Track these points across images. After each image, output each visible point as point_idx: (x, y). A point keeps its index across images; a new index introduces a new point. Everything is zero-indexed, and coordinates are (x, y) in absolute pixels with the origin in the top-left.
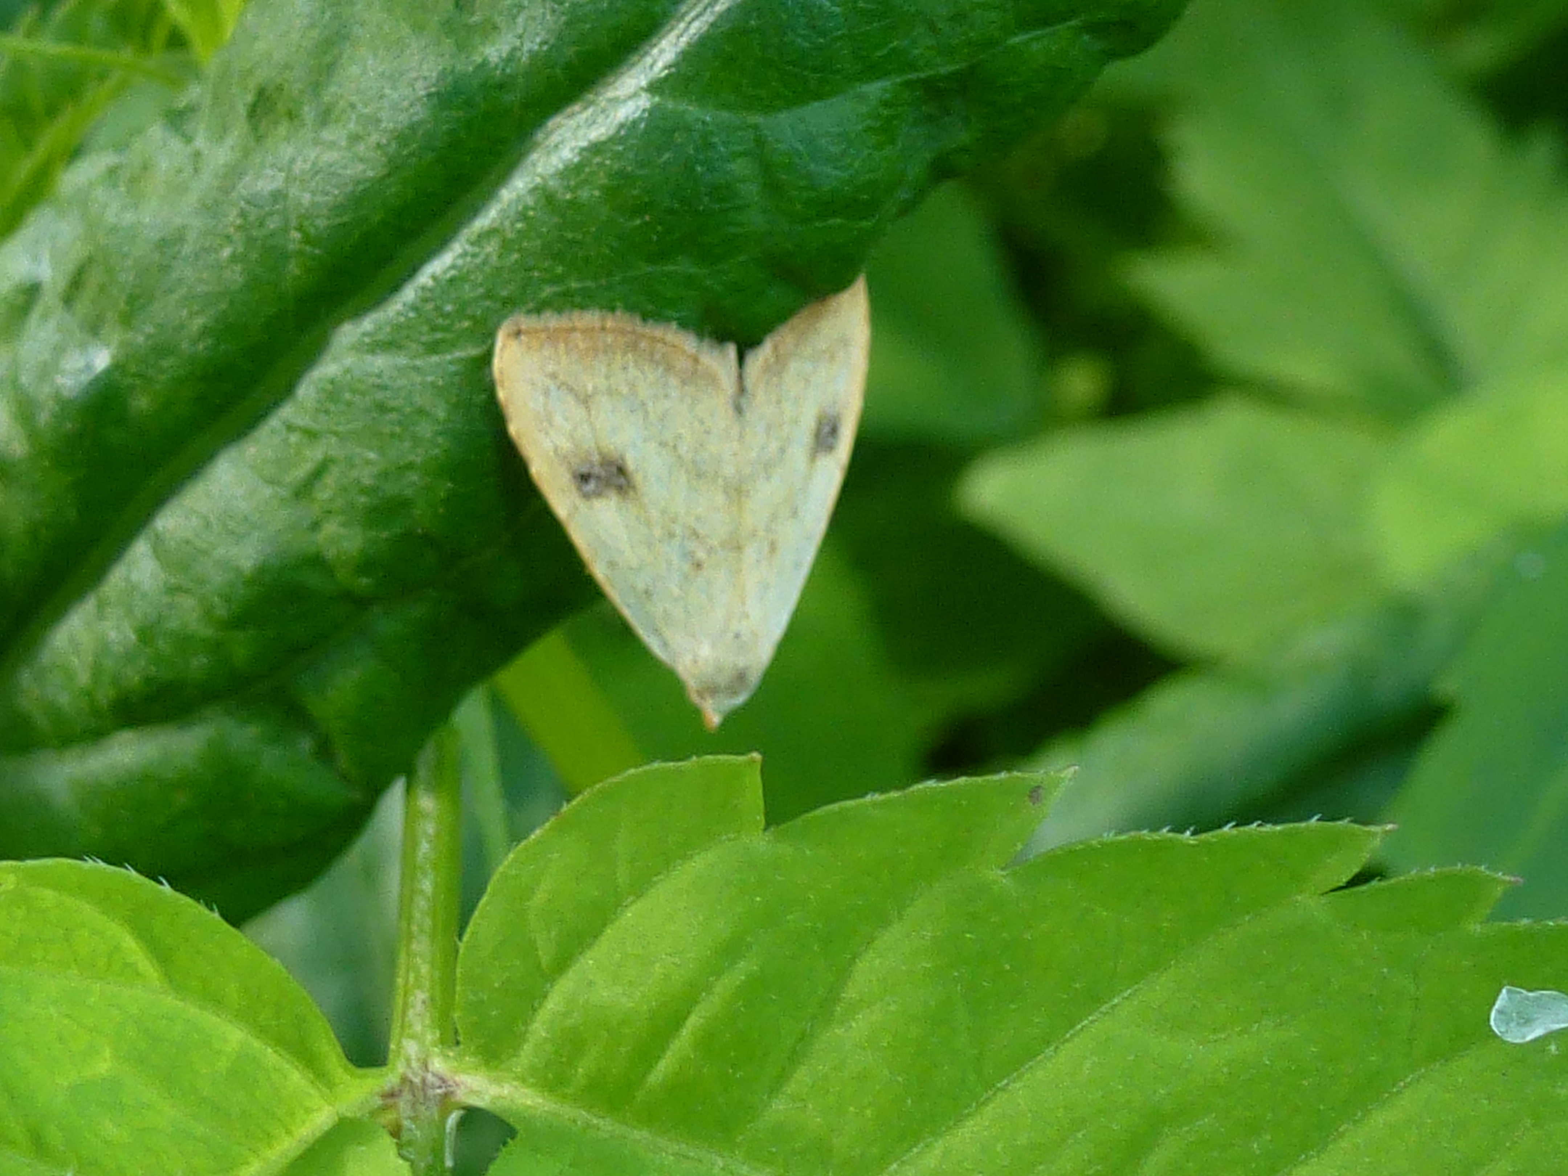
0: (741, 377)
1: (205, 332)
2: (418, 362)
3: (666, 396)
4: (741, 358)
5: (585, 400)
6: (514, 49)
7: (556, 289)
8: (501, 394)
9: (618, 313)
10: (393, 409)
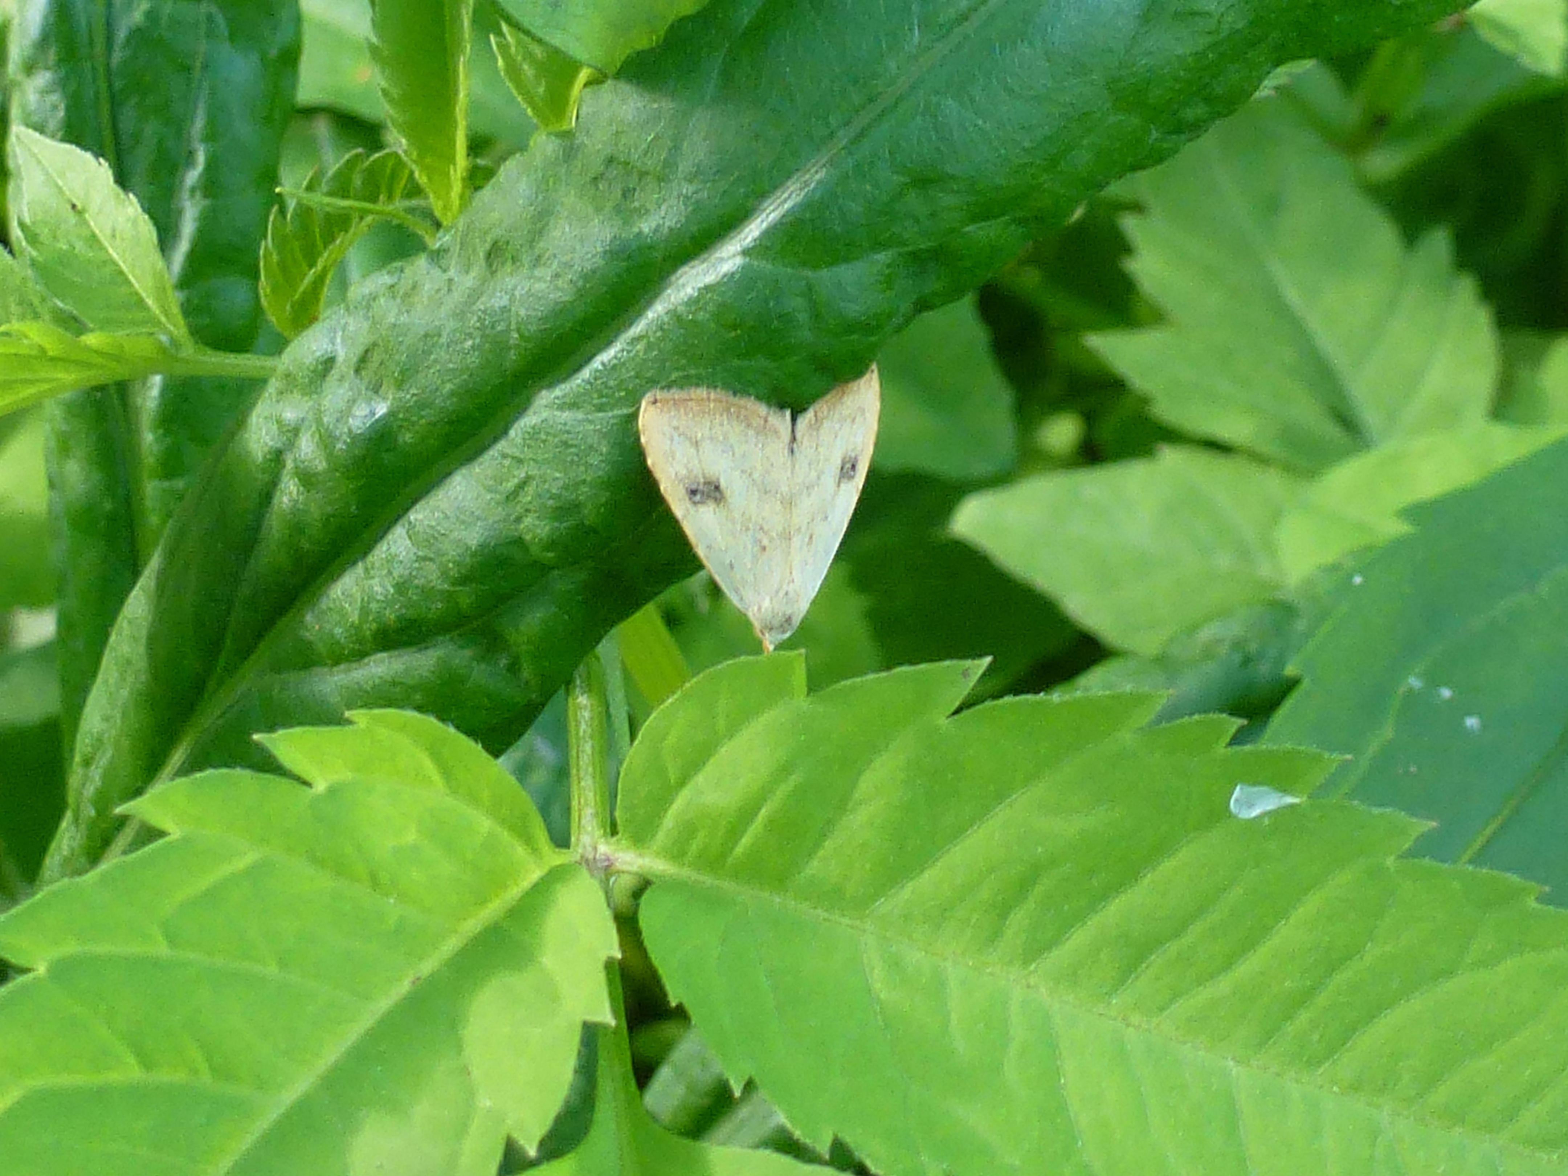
0: (793, 431)
1: (452, 393)
2: (590, 417)
3: (747, 442)
4: (794, 419)
5: (697, 444)
6: (658, 226)
7: (681, 374)
8: (643, 440)
9: (718, 390)
10: (572, 446)
